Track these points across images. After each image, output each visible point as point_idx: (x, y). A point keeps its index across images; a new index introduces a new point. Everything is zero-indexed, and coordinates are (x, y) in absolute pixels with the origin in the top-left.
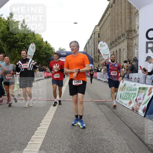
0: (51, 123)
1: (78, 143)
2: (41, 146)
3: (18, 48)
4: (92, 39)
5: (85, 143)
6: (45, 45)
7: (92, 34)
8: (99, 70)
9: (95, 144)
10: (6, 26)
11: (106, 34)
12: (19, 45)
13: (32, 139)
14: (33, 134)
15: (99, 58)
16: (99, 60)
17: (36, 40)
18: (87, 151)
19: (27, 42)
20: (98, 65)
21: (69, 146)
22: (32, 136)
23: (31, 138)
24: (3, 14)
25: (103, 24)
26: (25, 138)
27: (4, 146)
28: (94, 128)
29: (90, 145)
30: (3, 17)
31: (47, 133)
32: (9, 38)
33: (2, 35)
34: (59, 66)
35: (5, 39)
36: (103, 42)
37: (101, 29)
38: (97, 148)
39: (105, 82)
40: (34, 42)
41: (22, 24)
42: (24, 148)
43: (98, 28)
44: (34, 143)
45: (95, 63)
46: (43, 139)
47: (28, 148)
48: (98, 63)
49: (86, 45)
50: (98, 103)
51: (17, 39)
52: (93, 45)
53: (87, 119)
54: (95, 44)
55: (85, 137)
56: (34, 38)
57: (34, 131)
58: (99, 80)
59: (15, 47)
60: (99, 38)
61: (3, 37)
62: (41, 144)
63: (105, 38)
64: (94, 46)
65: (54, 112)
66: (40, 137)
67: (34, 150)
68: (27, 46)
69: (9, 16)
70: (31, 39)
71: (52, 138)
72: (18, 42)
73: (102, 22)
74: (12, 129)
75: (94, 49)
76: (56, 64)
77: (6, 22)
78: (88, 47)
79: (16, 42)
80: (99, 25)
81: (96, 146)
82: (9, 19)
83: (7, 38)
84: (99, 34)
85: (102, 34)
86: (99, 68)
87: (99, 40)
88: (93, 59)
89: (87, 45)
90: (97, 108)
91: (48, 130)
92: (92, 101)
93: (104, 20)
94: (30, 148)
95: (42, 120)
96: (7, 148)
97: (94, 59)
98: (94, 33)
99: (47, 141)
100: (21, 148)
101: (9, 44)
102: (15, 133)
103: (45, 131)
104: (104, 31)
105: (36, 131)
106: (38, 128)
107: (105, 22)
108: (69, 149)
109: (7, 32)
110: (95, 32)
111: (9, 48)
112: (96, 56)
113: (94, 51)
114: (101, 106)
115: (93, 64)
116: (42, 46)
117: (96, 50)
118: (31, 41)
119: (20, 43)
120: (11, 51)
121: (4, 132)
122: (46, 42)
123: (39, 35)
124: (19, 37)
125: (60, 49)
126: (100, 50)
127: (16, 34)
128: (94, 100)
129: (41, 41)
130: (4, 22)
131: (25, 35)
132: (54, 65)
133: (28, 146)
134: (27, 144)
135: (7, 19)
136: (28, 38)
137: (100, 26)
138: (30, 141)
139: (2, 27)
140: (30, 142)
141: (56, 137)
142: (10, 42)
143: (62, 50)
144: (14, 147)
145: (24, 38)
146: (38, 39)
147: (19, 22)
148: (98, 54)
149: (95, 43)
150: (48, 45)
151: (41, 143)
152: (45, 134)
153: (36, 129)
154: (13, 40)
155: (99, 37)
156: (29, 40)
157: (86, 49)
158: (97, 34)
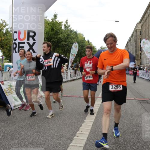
0: (95, 120)
1: (122, 141)
2: (86, 142)
3: (62, 48)
4: (134, 37)
5: (129, 141)
6: (87, 43)
7: (134, 32)
8: (142, 68)
9: (140, 143)
10: (51, 27)
11: (148, 31)
12: (63, 45)
13: (77, 135)
14: (78, 130)
15: (140, 56)
16: (140, 58)
17: (78, 39)
18: (132, 149)
19: (70, 42)
20: (139, 63)
21: (113, 144)
22: (77, 132)
23: (76, 133)
24: (47, 16)
25: (145, 22)
26: (71, 134)
27: (51, 139)
28: (138, 126)
29: (134, 143)
30: (47, 19)
31: (91, 130)
32: (54, 38)
33: (47, 36)
34: (92, 64)
35: (50, 39)
36: (146, 40)
37: (143, 27)
38: (142, 147)
39: (147, 80)
40: (76, 41)
41: (65, 24)
42: (70, 143)
43: (140, 26)
44: (80, 139)
45: (137, 61)
46: (88, 135)
47: (73, 143)
48: (140, 61)
49: (127, 43)
50: (141, 102)
51: (61, 39)
52: (134, 43)
53: (130, 117)
54: (136, 42)
55: (129, 135)
56: (76, 37)
57: (79, 127)
58: (141, 78)
59: (59, 47)
60: (141, 36)
61: (48, 37)
62: (86, 140)
63: (147, 36)
64: (136, 43)
65: (98, 110)
66: (85, 133)
67: (80, 145)
68: (70, 45)
69: (53, 17)
70: (73, 38)
71: (96, 134)
72: (62, 41)
73: (144, 19)
74: (58, 124)
75: (136, 47)
76: (89, 62)
77: (51, 23)
78: (129, 45)
79: (59, 42)
80: (140, 22)
81: (141, 145)
82: (53, 21)
83: (52, 38)
84: (140, 31)
85: (144, 31)
86: (141, 66)
87: (141, 38)
88: (134, 57)
89: (129, 43)
90: (141, 107)
91: (92, 127)
92: (135, 99)
93: (145, 16)
94: (75, 144)
95: (86, 116)
96: (55, 142)
97: (136, 57)
98: (135, 31)
99: (92, 137)
100: (67, 142)
101: (53, 44)
102: (61, 128)
103: (90, 128)
104: (146, 28)
105: (81, 127)
106: (83, 124)
107: (147, 19)
108: (114, 146)
109: (51, 33)
110: (137, 29)
111: (53, 48)
112: (137, 53)
113: (136, 49)
114: (144, 105)
115: (134, 62)
116: (85, 46)
117: (138, 48)
118: (74, 40)
119: (63, 43)
120: (55, 50)
121: (51, 127)
122: (88, 41)
123: (81, 34)
124: (62, 37)
125: (101, 48)
126: (143, 47)
127: (59, 35)
128: (137, 98)
129: (83, 40)
130: (48, 24)
131: (68, 35)
132: (86, 62)
133: (73, 141)
134: (73, 139)
135: (51, 21)
136: (70, 38)
137: (142, 23)
138: (75, 136)
139: (47, 28)
140: (75, 138)
141: (100, 134)
142: (55, 42)
143: (103, 49)
144: (60, 141)
145: (68, 38)
146: (80, 38)
147: (62, 22)
148: (140, 52)
149: (136, 40)
150: (90, 44)
151: (86, 138)
152: (90, 130)
153: (81, 126)
154: (57, 40)
155: (140, 34)
156: (72, 40)
157: (127, 47)
158: (138, 32)
